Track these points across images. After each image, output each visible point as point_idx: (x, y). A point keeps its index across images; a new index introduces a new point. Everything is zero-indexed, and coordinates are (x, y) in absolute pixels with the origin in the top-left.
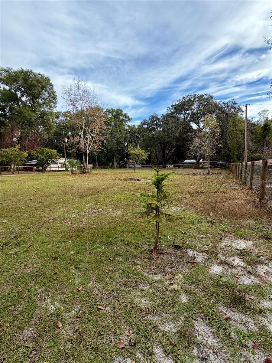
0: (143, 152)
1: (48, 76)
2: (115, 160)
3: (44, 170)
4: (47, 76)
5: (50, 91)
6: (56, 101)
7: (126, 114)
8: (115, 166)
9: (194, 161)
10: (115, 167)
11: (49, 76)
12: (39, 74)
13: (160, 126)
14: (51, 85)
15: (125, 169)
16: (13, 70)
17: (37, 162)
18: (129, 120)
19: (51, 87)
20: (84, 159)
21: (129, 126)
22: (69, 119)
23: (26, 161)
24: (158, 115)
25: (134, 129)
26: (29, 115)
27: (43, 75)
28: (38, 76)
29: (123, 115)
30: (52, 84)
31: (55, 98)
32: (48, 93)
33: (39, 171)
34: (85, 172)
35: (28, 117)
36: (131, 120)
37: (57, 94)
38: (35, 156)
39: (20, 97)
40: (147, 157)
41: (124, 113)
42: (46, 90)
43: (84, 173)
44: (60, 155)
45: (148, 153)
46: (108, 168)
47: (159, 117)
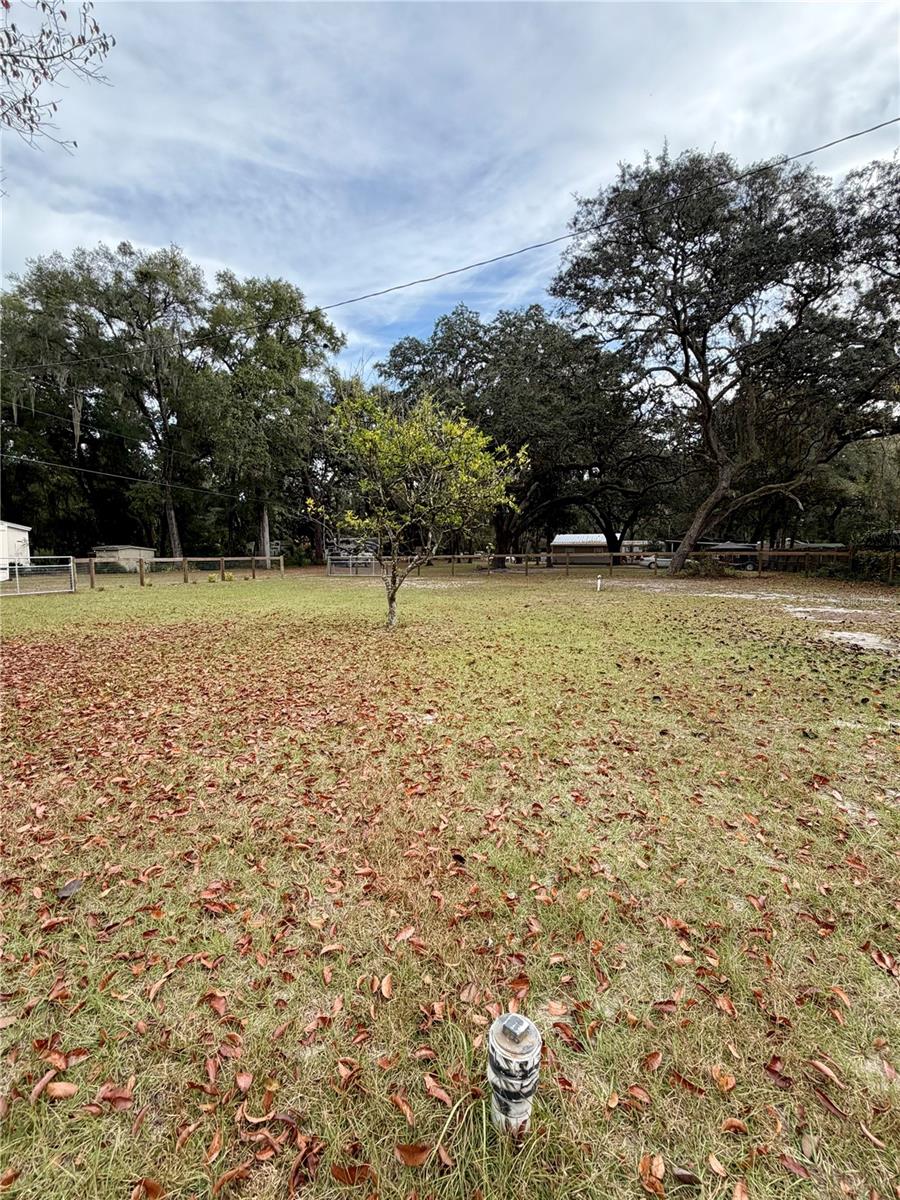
2: (267, 529)
7: (318, 310)
8: (268, 558)
9: (600, 539)
10: (269, 562)
15: (315, 570)
18: (334, 344)
29: (302, 315)
41: (309, 306)
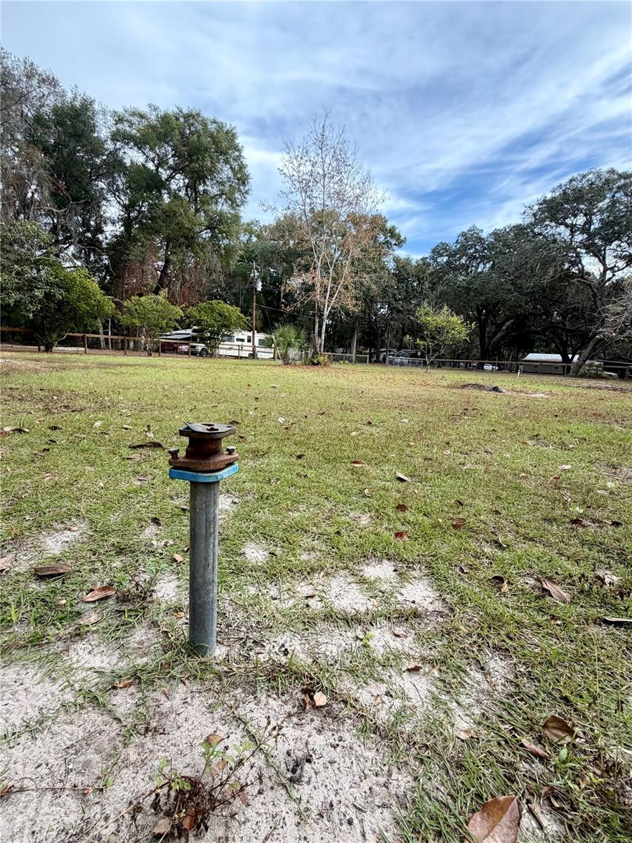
0: (459, 322)
1: (233, 126)
2: (356, 342)
3: (207, 354)
4: (231, 125)
5: (235, 164)
6: (246, 189)
7: (393, 227)
8: (355, 355)
9: (558, 357)
10: (354, 358)
11: (235, 128)
12: (214, 122)
13: (484, 259)
14: (236, 148)
16: (160, 111)
17: (192, 333)
18: (400, 243)
19: (237, 153)
20: (316, 330)
21: (397, 260)
22: (254, 239)
23: (178, 329)
24: (482, 231)
25: (408, 267)
26: (189, 221)
27: (222, 124)
28: (212, 127)
29: (386, 230)
30: (240, 146)
31: (243, 180)
32: (231, 167)
33: (194, 353)
34: (315, 361)
35: (187, 226)
36: (404, 246)
37: (249, 170)
38: (196, 317)
39: (167, 180)
40: (468, 335)
41: (389, 225)
42: (227, 162)
43: (314, 364)
44: (247, 320)
45: (471, 324)
46: (342, 360)
47: (484, 235)
